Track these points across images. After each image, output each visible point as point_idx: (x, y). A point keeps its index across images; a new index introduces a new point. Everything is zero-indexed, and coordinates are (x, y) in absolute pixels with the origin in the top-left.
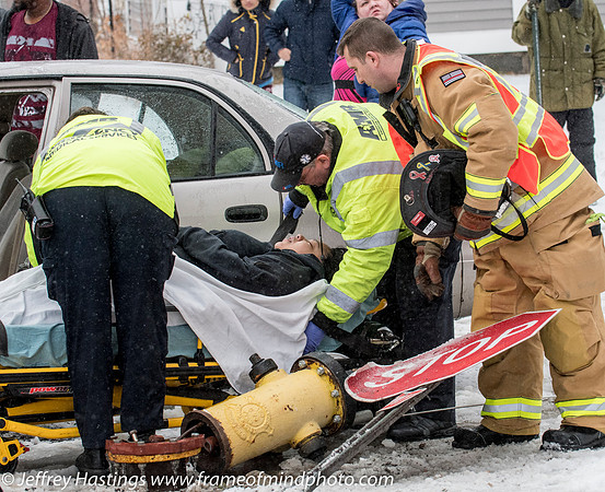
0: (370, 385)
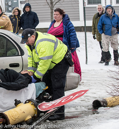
0: (44, 107)
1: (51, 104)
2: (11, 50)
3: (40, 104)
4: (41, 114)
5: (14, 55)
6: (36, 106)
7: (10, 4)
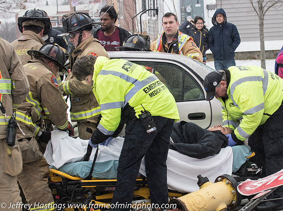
0: (248, 188)
1: (261, 183)
2: (191, 91)
3: (241, 184)
4: (244, 201)
5: (197, 98)
6: (234, 186)
7: (189, 9)
